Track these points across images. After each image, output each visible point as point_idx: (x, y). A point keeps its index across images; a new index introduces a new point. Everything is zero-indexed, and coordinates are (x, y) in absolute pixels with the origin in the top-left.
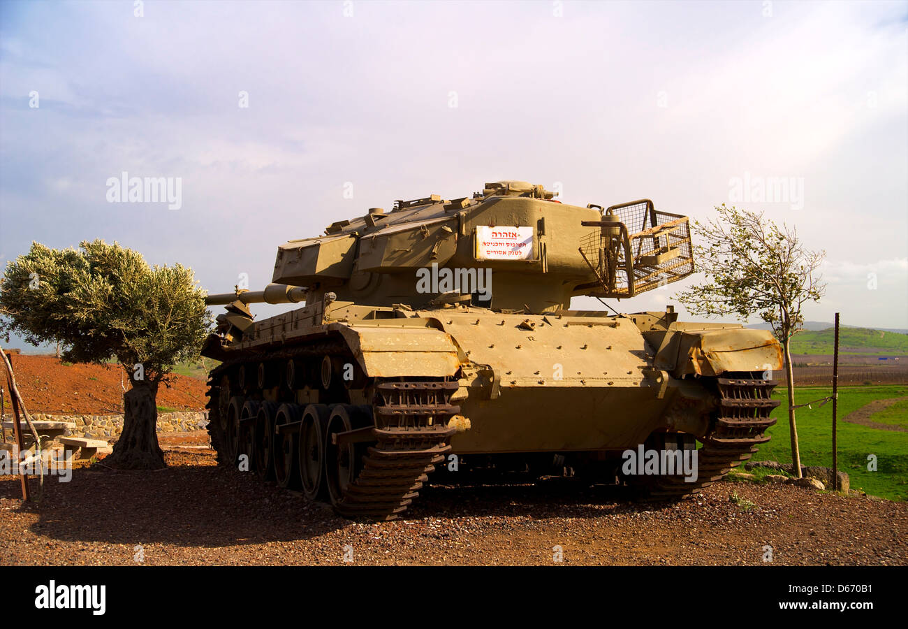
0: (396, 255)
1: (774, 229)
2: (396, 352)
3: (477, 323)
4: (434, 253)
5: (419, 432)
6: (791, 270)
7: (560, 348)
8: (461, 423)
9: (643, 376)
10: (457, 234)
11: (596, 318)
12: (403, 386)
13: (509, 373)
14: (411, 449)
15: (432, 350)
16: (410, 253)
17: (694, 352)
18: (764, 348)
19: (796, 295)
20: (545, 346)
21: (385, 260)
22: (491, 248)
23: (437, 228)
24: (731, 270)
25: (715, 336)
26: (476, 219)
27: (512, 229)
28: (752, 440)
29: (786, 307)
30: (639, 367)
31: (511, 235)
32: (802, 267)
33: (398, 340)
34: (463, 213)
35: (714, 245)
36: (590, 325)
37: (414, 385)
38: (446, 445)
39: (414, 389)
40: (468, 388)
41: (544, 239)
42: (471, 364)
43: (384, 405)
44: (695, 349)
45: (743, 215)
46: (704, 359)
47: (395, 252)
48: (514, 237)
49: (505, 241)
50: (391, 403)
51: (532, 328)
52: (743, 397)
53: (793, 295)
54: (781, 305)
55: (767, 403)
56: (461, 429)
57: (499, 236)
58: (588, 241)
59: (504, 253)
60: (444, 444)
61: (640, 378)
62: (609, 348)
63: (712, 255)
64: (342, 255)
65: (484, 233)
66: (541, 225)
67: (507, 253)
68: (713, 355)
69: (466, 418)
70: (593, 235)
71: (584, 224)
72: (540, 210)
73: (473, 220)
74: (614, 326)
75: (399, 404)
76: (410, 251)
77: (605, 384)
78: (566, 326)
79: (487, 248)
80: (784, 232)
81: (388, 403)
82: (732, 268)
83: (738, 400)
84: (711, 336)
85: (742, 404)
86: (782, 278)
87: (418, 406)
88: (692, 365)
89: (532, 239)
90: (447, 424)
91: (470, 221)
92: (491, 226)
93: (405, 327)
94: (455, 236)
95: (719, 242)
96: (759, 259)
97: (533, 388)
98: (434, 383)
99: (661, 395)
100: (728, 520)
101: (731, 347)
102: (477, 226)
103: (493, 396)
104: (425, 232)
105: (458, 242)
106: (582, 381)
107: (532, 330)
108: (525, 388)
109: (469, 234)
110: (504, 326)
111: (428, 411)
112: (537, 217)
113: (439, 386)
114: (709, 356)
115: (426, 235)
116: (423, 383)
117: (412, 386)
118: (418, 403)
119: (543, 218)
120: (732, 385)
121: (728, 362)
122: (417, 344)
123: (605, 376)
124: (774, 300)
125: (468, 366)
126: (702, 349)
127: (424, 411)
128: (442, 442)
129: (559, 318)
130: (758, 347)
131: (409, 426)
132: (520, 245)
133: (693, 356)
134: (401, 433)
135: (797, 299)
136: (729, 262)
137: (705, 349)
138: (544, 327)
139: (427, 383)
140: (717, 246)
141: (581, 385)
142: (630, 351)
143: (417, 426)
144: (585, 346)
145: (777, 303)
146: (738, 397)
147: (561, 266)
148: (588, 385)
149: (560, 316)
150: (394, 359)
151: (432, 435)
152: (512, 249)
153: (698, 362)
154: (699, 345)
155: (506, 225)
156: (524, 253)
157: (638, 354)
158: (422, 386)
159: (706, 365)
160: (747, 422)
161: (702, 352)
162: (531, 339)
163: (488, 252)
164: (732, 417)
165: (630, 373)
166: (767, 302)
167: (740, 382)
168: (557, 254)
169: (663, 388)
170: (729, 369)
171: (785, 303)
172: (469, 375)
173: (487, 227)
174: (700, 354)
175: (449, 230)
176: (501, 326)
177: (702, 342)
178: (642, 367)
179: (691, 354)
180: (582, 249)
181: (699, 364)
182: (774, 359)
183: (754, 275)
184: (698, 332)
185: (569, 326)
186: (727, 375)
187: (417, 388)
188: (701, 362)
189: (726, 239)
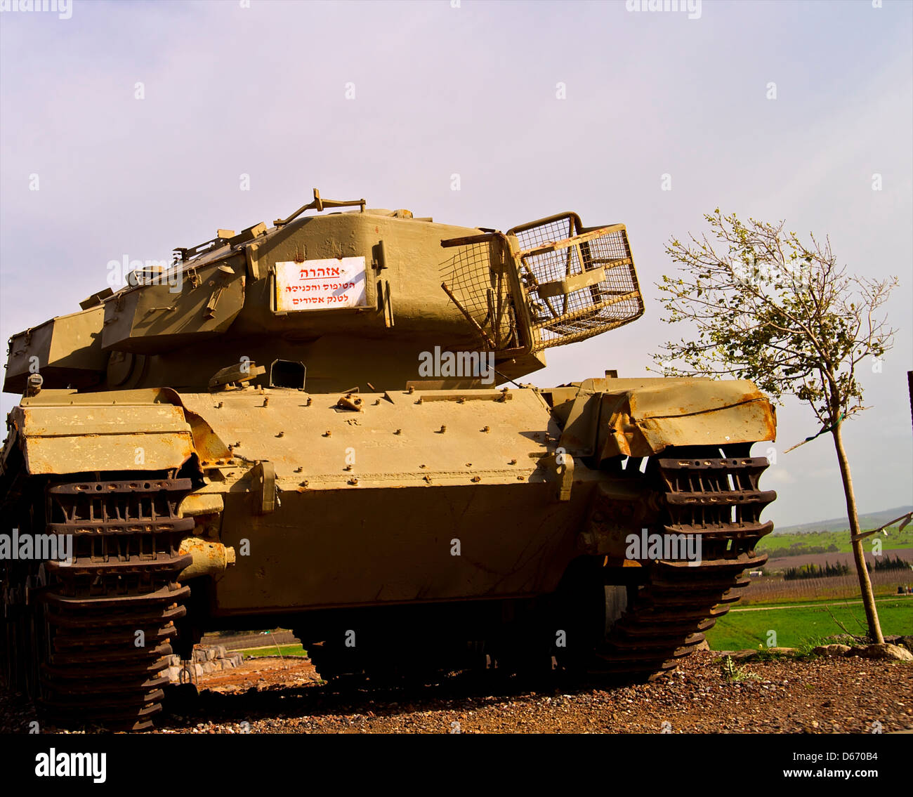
0: (152, 318)
1: (794, 243)
2: (84, 435)
3: (265, 405)
4: (210, 310)
5: (127, 564)
6: (832, 309)
7: (398, 432)
8: (217, 553)
9: (536, 467)
10: (244, 278)
11: (474, 391)
12: (93, 488)
13: (299, 470)
14: (120, 595)
15: (146, 430)
16: (173, 313)
17: (618, 422)
18: (741, 406)
19: (846, 351)
20: (373, 431)
21: (134, 328)
22: (300, 294)
23: (212, 271)
24: (731, 315)
25: (653, 393)
26: (276, 251)
27: (332, 263)
28: (732, 562)
29: (832, 373)
30: (532, 455)
31: (331, 272)
32: (852, 305)
33: (90, 417)
34: (254, 247)
35: (701, 276)
36: (460, 400)
37: (113, 485)
38: (182, 586)
39: (113, 492)
40: (224, 495)
41: (384, 276)
42: (233, 459)
43: (63, 521)
44: (620, 416)
45: (750, 228)
46: (635, 430)
47: (150, 313)
48: (336, 275)
49: (321, 282)
50: (75, 517)
51: (358, 406)
52: (708, 488)
53: (841, 352)
54: (822, 370)
55: (751, 497)
56: (218, 564)
57: (311, 275)
58: (452, 269)
59: (321, 300)
60: (179, 585)
61: (530, 470)
62: (485, 430)
63: (700, 293)
64: (93, 335)
65: (287, 273)
66: (378, 251)
67: (326, 300)
68: (651, 423)
69: (227, 546)
70: (457, 258)
71: (446, 244)
72: (377, 230)
73: (270, 253)
74: (500, 399)
75: (89, 519)
76: (172, 310)
77: (466, 481)
78: (419, 403)
79: (293, 295)
80: (811, 249)
81: (70, 518)
82: (732, 312)
83: (698, 494)
84: (648, 394)
85: (704, 498)
86: (820, 326)
87: (121, 520)
88: (614, 442)
89: (365, 275)
90: (177, 549)
91: (265, 256)
92: (299, 260)
93: (116, 403)
94: (241, 280)
95: (709, 272)
96: (782, 298)
97: (338, 492)
98: (147, 481)
99: (565, 495)
100: (693, 697)
101: (682, 409)
102: (277, 263)
103: (267, 505)
104: (195, 278)
105: (247, 290)
106: (425, 479)
107: (357, 410)
108: (325, 491)
109: (265, 276)
110: (311, 406)
111: (137, 526)
112: (372, 241)
113: (155, 486)
114: (644, 425)
115: (196, 283)
116: (129, 482)
117: (108, 488)
118: (123, 516)
119: (381, 242)
120: (684, 468)
121: (676, 432)
122: (122, 423)
123: (468, 469)
124: (811, 363)
125: (230, 463)
126: (632, 415)
127: (130, 527)
128: (174, 582)
129: (410, 393)
130: (729, 407)
131: (110, 555)
132: (346, 286)
133: (617, 427)
134: (95, 565)
135: (847, 357)
136: (726, 302)
137: (637, 415)
138: (380, 405)
139: (135, 482)
140: (707, 277)
141: (424, 484)
142: (520, 433)
143: (124, 554)
144: (443, 427)
145: (815, 367)
146: (698, 489)
147: (421, 317)
148: (436, 482)
149: (411, 389)
150: (78, 447)
151: (149, 567)
152: (334, 293)
153: (625, 435)
154: (626, 409)
155: (322, 258)
156: (352, 298)
157: (535, 436)
158: (127, 487)
159: (638, 440)
160: (717, 531)
161: (632, 420)
162: (353, 423)
163: (295, 301)
164: (690, 524)
165: (513, 463)
166: (800, 367)
167: (698, 464)
168: (411, 298)
169: (568, 483)
170: (677, 442)
171: (829, 366)
172: (228, 476)
173: (292, 263)
174: (628, 423)
175: (230, 270)
176: (306, 408)
177: (631, 403)
178: (538, 455)
179: (613, 425)
180: (446, 283)
181: (627, 439)
182: (759, 424)
183: (774, 322)
184: (624, 389)
185: (423, 403)
186: (673, 452)
187: (118, 490)
188: (630, 435)
189: (719, 265)
